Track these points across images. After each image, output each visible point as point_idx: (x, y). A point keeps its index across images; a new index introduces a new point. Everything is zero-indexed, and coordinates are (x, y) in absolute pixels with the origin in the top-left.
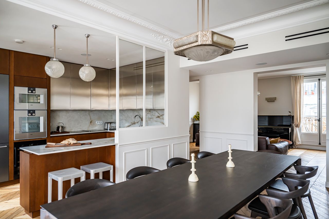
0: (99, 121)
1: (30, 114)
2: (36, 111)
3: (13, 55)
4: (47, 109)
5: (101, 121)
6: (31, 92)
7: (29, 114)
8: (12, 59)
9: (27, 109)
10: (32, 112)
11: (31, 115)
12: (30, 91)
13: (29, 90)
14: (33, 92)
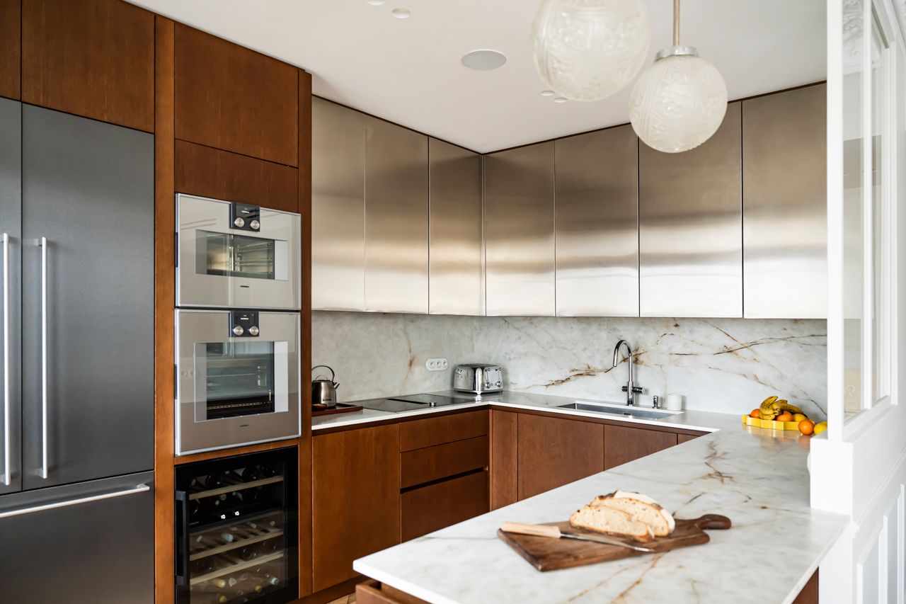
0: (436, 361)
1: (242, 331)
2: (261, 315)
3: (169, 40)
4: (299, 307)
5: (442, 360)
6: (242, 223)
7: (235, 330)
8: (168, 59)
9: (230, 305)
10: (245, 318)
11: (243, 335)
12: (239, 222)
13: (234, 215)
14: (252, 225)
